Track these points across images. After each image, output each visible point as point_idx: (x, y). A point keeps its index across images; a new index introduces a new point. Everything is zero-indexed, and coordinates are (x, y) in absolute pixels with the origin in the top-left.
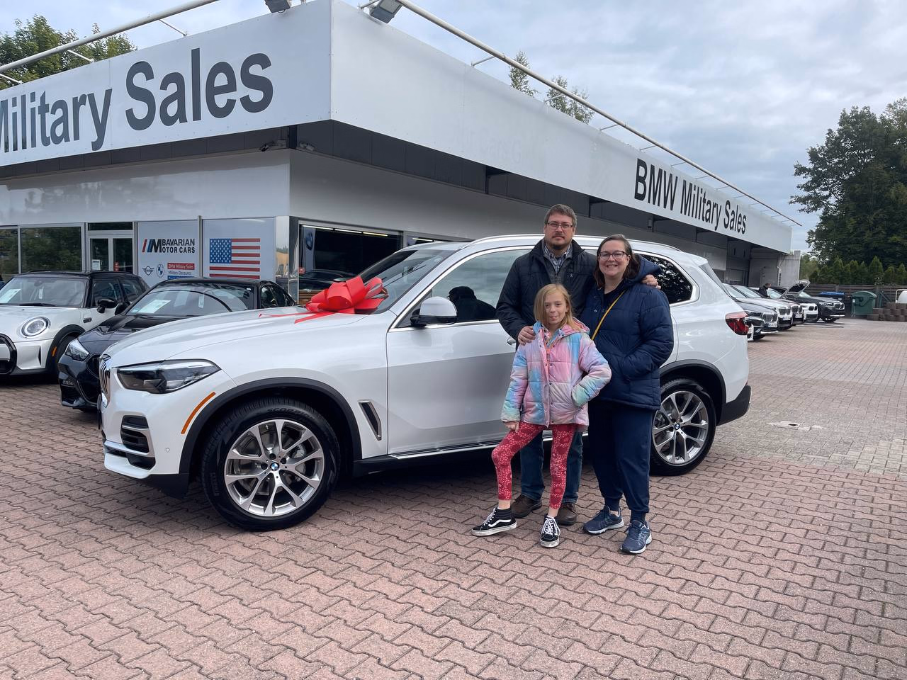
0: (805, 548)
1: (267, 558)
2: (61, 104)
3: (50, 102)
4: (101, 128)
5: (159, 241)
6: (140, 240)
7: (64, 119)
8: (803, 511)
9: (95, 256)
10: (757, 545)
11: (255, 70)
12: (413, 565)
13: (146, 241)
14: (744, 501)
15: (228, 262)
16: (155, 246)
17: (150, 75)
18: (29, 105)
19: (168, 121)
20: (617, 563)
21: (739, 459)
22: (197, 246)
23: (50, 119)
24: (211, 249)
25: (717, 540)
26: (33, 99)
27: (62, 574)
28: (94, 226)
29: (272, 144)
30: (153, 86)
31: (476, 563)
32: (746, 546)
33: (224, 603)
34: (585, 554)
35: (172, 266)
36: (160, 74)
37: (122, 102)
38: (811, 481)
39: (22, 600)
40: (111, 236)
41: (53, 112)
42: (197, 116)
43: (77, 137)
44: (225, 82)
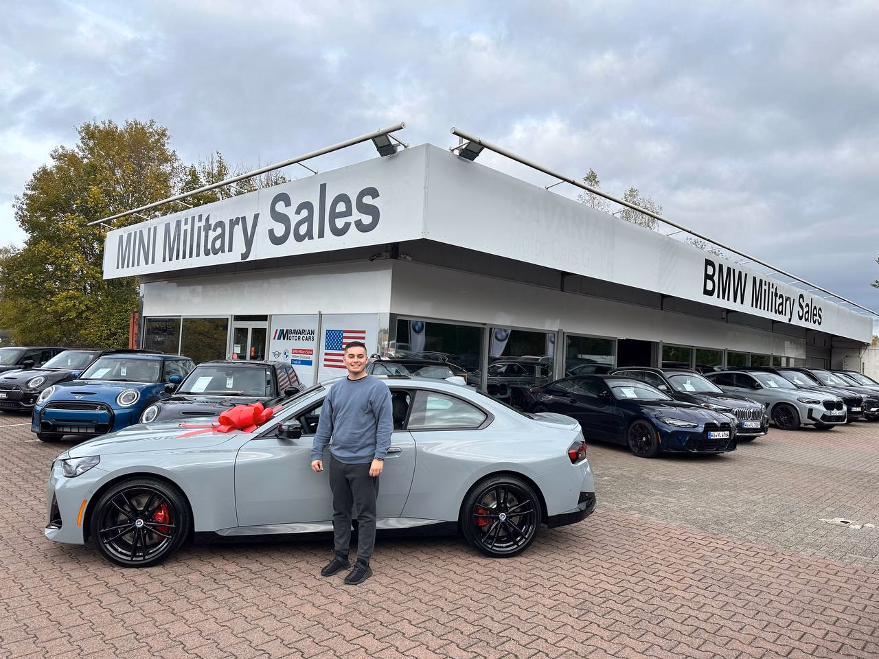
0: (820, 649)
1: (330, 618)
2: (220, 224)
3: (213, 222)
4: (249, 243)
5: (287, 330)
6: (273, 329)
7: (222, 236)
8: (829, 612)
9: (237, 342)
10: (774, 642)
11: (367, 200)
12: (450, 636)
13: (277, 330)
14: (772, 597)
15: (339, 350)
16: (284, 334)
17: (288, 204)
18: (197, 224)
19: (299, 238)
20: (634, 649)
21: (780, 555)
22: (316, 336)
23: (212, 235)
24: (327, 338)
25: (736, 635)
26: (200, 220)
27: (172, 618)
28: (238, 318)
29: (379, 255)
30: (290, 212)
31: (505, 639)
32: (762, 643)
33: (289, 655)
34: (607, 639)
35: (295, 351)
36: (296, 202)
37: (266, 223)
38: (846, 582)
39: (138, 637)
40: (250, 326)
41: (214, 230)
42: (321, 235)
43: (230, 250)
44: (345, 210)
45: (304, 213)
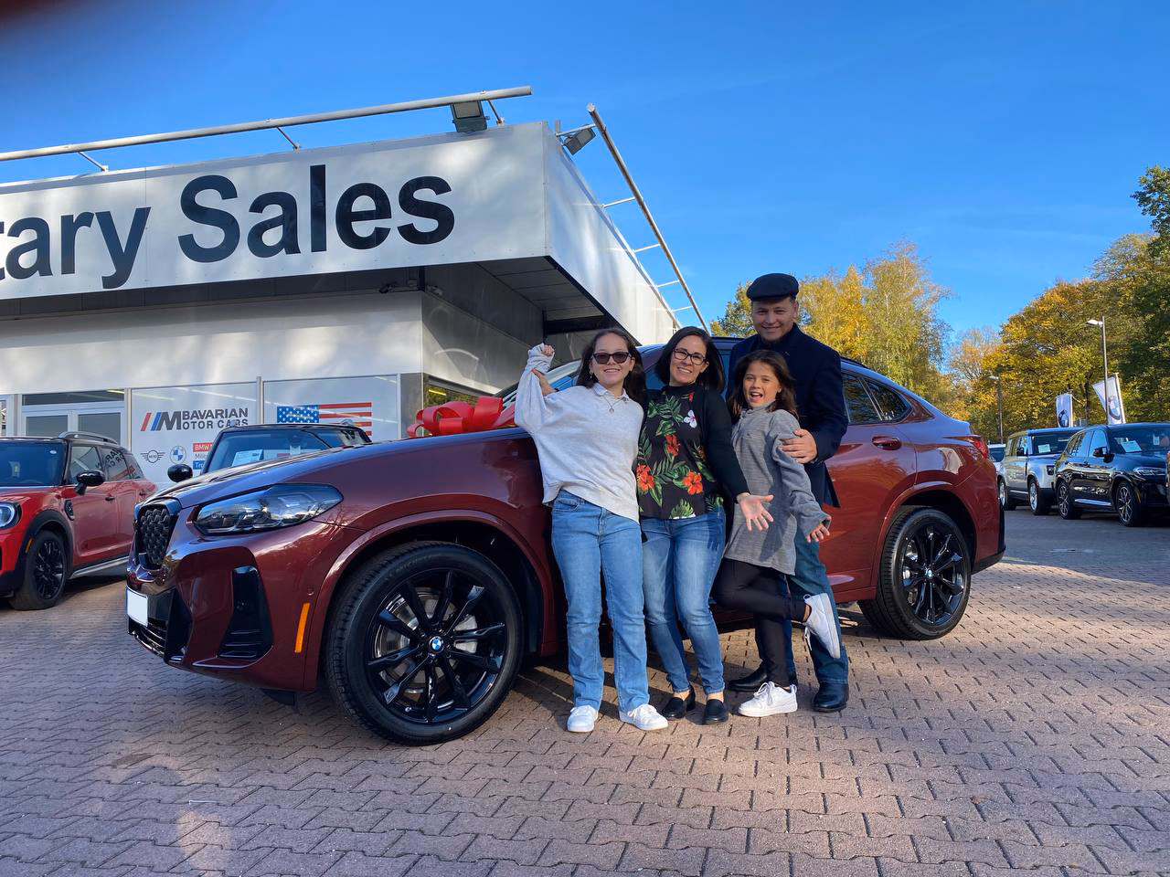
2: (33, 223)
6: (136, 413)
7: (42, 244)
11: (424, 195)
17: (229, 194)
29: (397, 285)
30: (238, 209)
36: (249, 192)
40: (74, 411)
41: (15, 232)
42: (319, 244)
43: (68, 267)
44: (373, 208)
45: (274, 211)
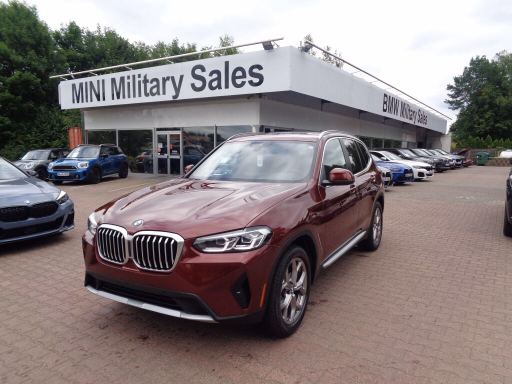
2: (156, 80)
3: (150, 78)
7: (158, 86)
9: (159, 142)
11: (256, 71)
17: (203, 70)
18: (137, 79)
19: (212, 88)
23: (149, 86)
26: (139, 76)
29: (252, 96)
30: (205, 75)
36: (208, 71)
37: (189, 80)
40: (168, 133)
41: (151, 82)
42: (227, 87)
43: (164, 93)
44: (241, 75)
45: (215, 76)
